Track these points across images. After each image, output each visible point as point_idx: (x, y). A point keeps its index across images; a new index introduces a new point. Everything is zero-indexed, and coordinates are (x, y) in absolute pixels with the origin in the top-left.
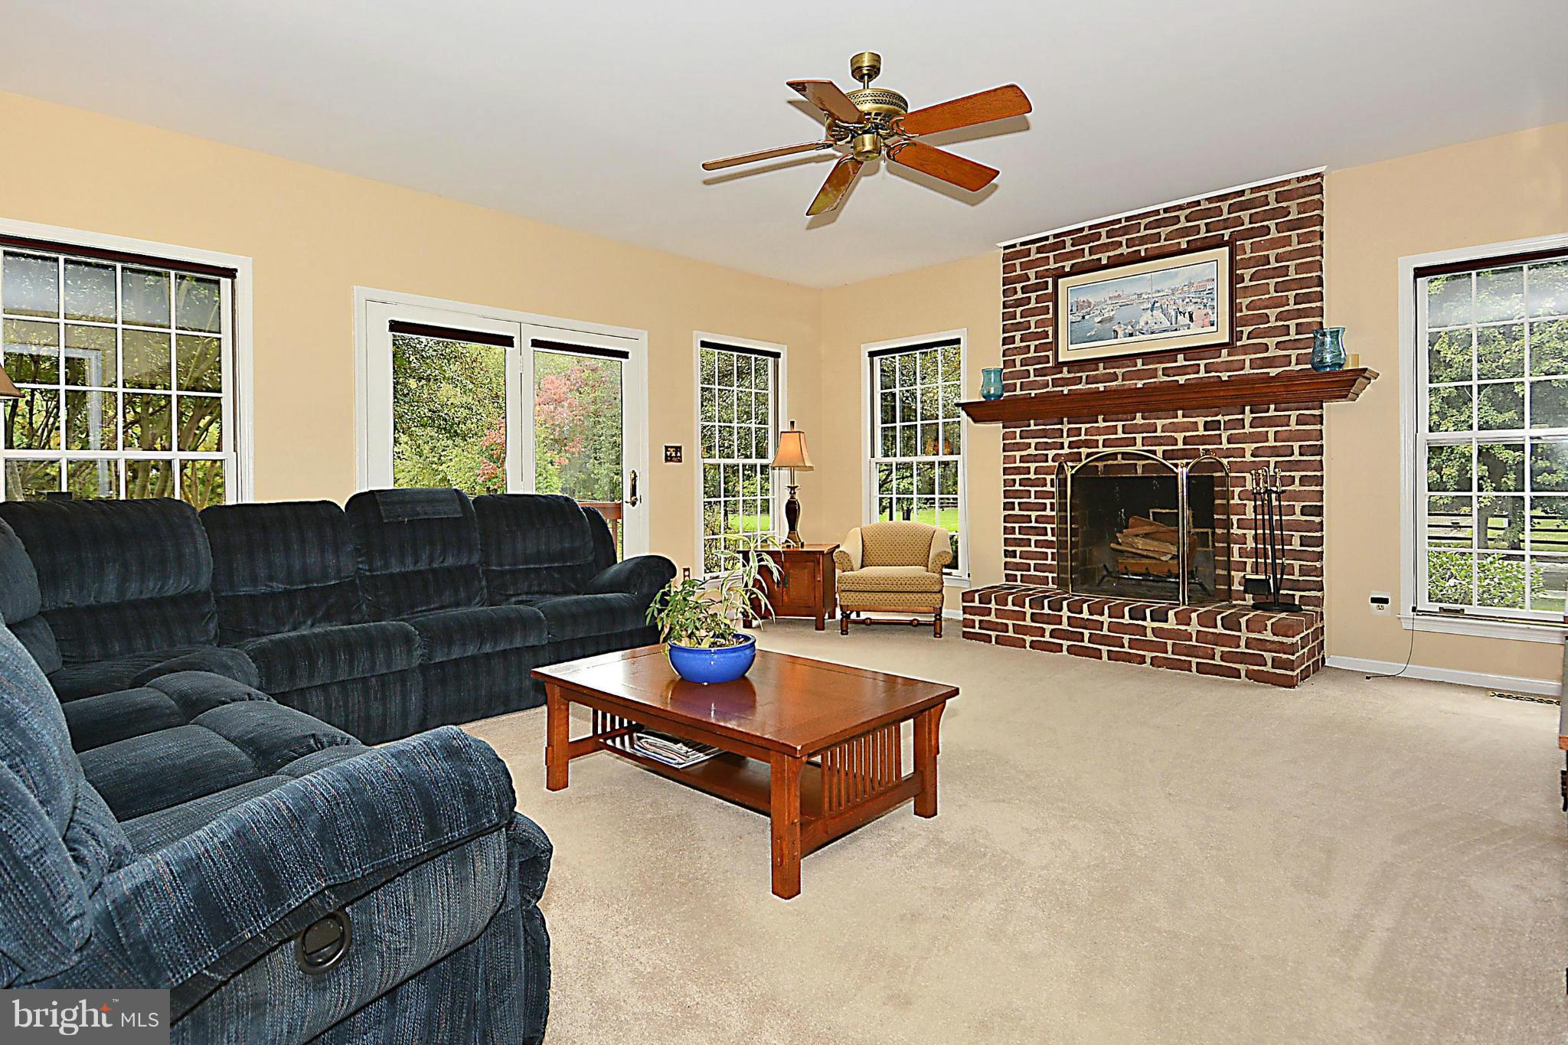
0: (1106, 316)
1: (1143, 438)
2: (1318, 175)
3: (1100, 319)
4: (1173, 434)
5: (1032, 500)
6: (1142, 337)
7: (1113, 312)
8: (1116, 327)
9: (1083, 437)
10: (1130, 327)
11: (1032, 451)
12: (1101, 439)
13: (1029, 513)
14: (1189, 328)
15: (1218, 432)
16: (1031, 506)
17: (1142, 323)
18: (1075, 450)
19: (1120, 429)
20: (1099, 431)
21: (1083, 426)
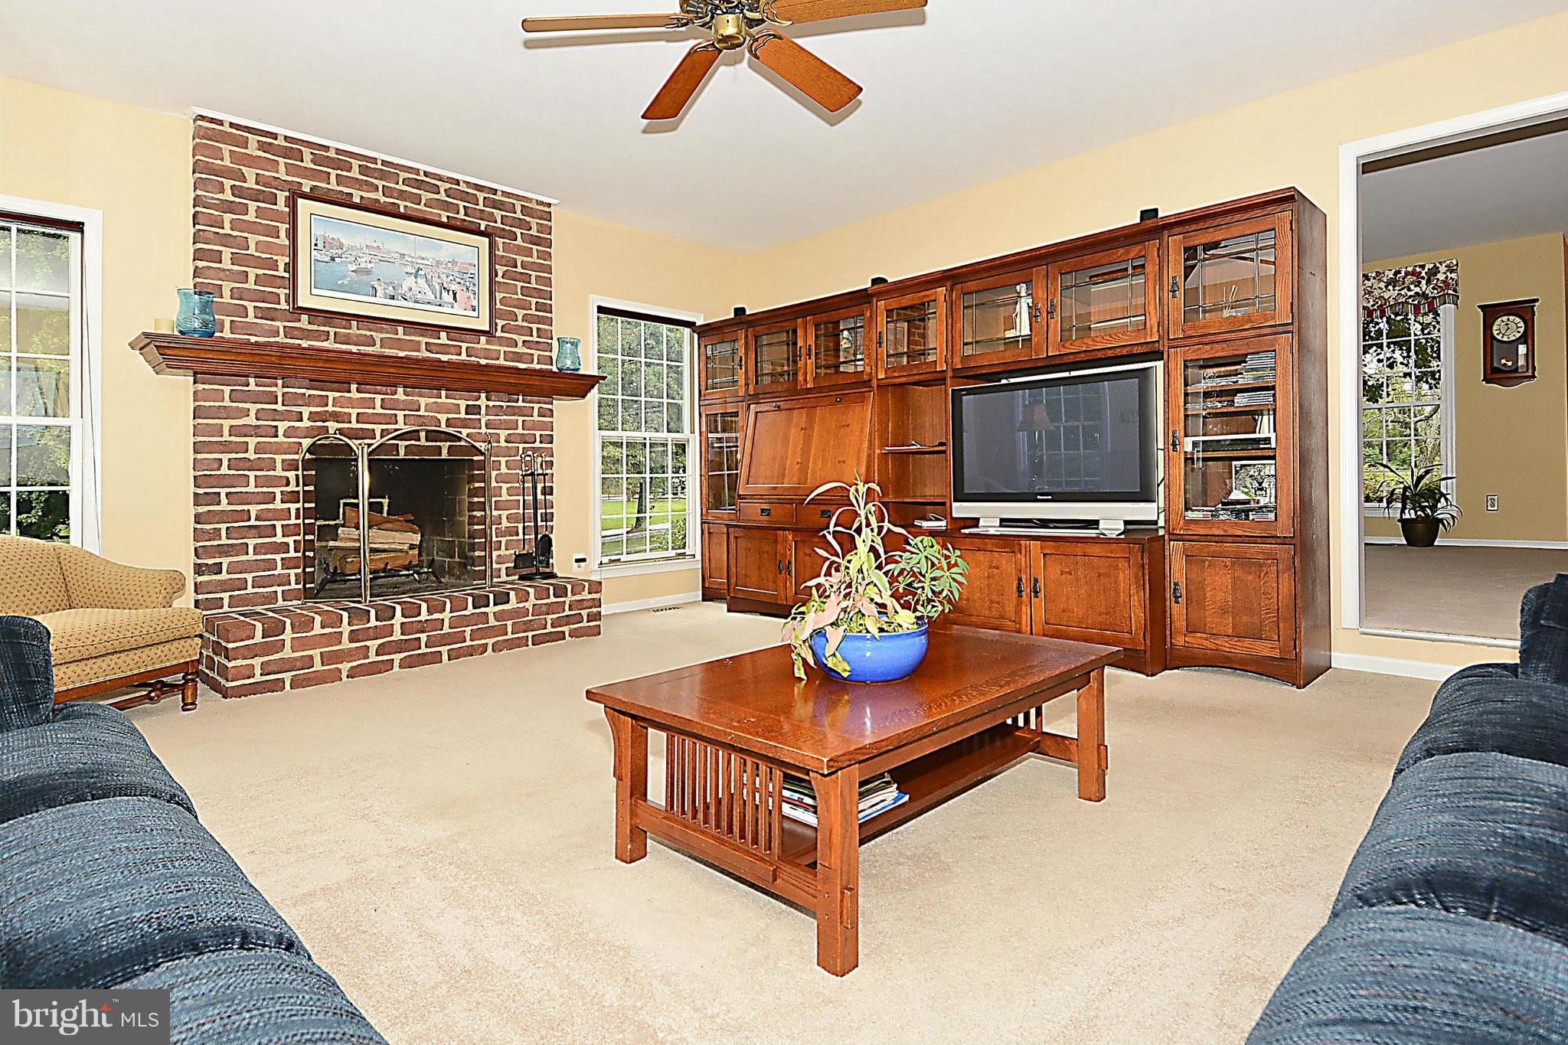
0: (362, 266)
1: (405, 415)
2: (549, 205)
3: (354, 268)
4: (436, 415)
5: (251, 488)
6: (403, 303)
7: (372, 265)
8: (375, 284)
9: (330, 408)
10: (391, 288)
11: (251, 420)
12: (354, 412)
13: (246, 507)
14: (452, 307)
15: (478, 417)
16: (250, 498)
17: (405, 288)
18: (320, 424)
19: (378, 403)
20: (352, 403)
21: (331, 395)
